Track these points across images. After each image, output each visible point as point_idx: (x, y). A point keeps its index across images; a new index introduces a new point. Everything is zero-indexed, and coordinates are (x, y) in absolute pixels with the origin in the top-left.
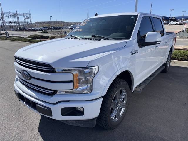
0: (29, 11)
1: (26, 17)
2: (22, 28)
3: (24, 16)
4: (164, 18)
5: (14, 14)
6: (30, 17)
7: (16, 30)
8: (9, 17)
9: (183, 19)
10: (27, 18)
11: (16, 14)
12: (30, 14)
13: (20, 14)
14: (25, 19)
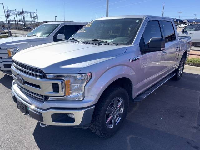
0: (36, 10)
1: (32, 16)
2: (28, 27)
3: (31, 14)
4: (175, 20)
5: (20, 12)
6: (37, 16)
7: (21, 30)
8: (15, 15)
9: (194, 22)
10: (34, 17)
11: (22, 13)
12: (36, 13)
13: (26, 12)
14: (31, 18)
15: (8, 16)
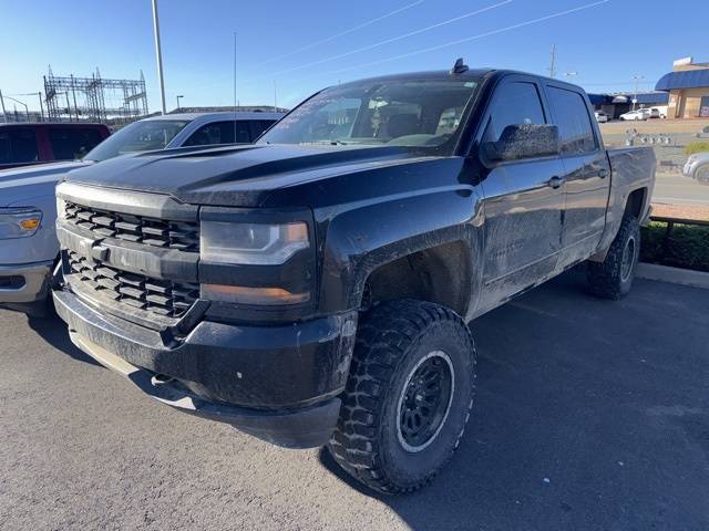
0: (142, 75)
1: (130, 94)
3: (125, 89)
5: (90, 82)
6: (143, 95)
10: (135, 97)
11: (94, 85)
12: (143, 83)
13: (110, 83)
14: (128, 100)
15: (51, 95)
